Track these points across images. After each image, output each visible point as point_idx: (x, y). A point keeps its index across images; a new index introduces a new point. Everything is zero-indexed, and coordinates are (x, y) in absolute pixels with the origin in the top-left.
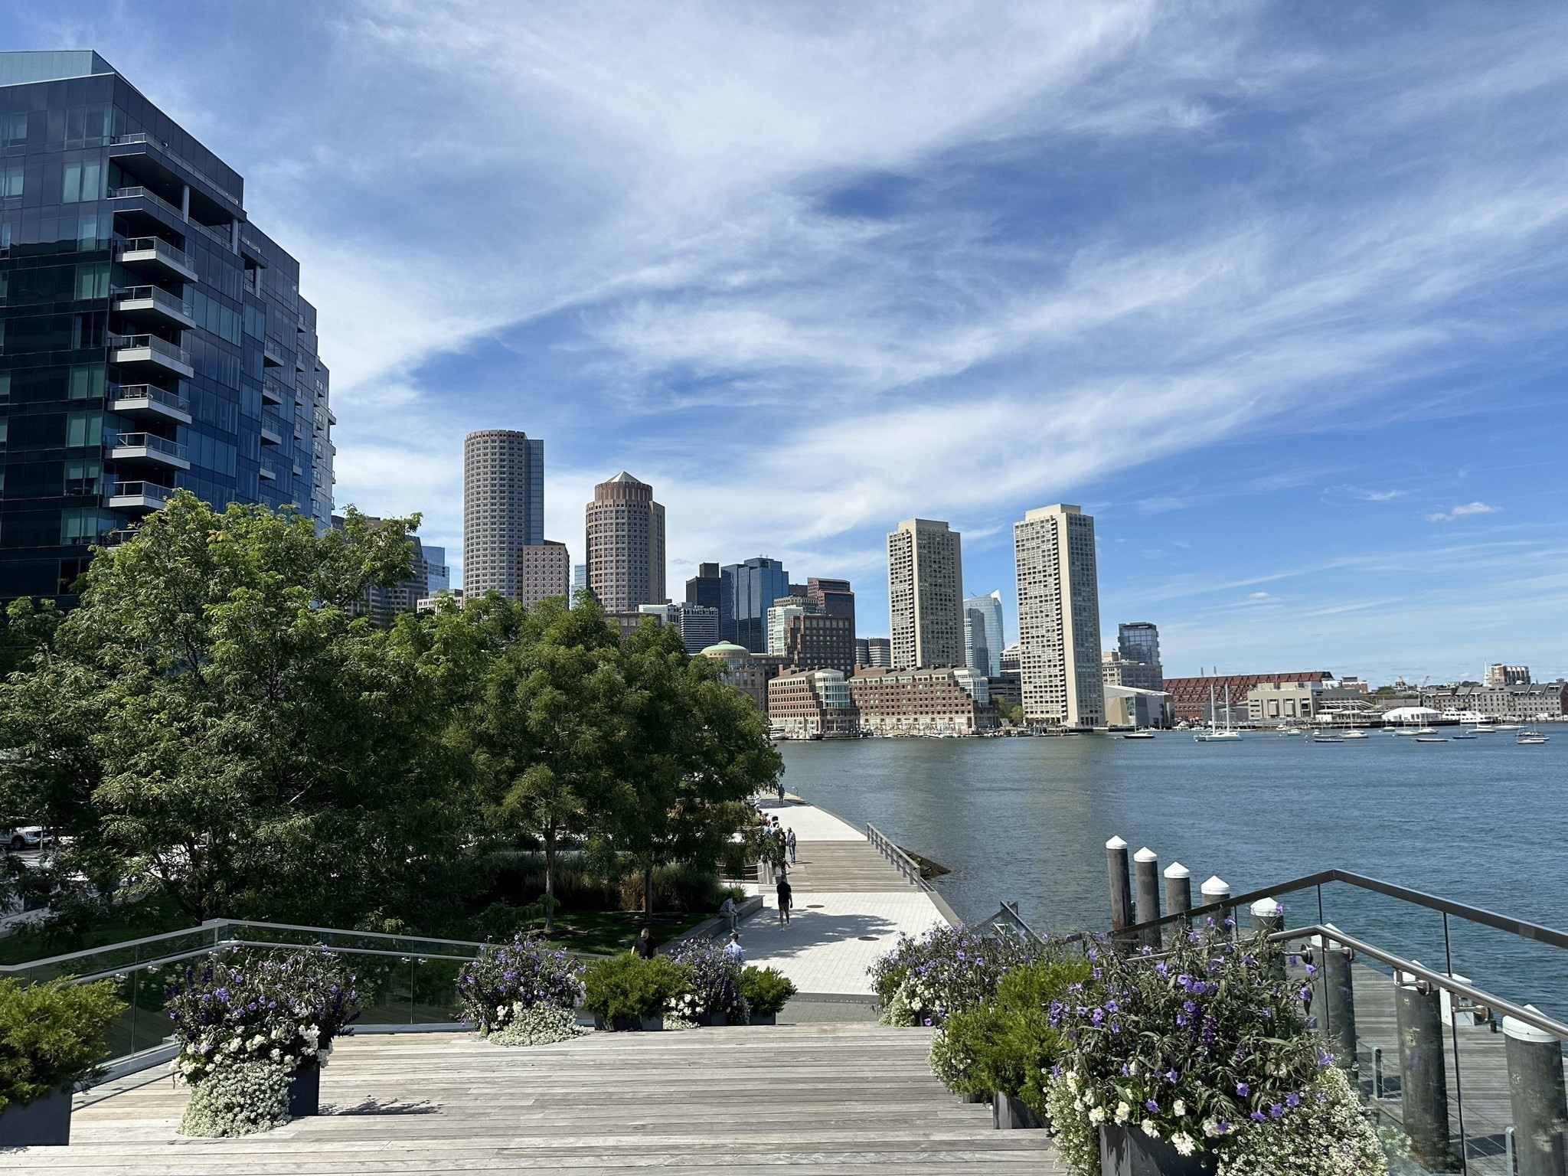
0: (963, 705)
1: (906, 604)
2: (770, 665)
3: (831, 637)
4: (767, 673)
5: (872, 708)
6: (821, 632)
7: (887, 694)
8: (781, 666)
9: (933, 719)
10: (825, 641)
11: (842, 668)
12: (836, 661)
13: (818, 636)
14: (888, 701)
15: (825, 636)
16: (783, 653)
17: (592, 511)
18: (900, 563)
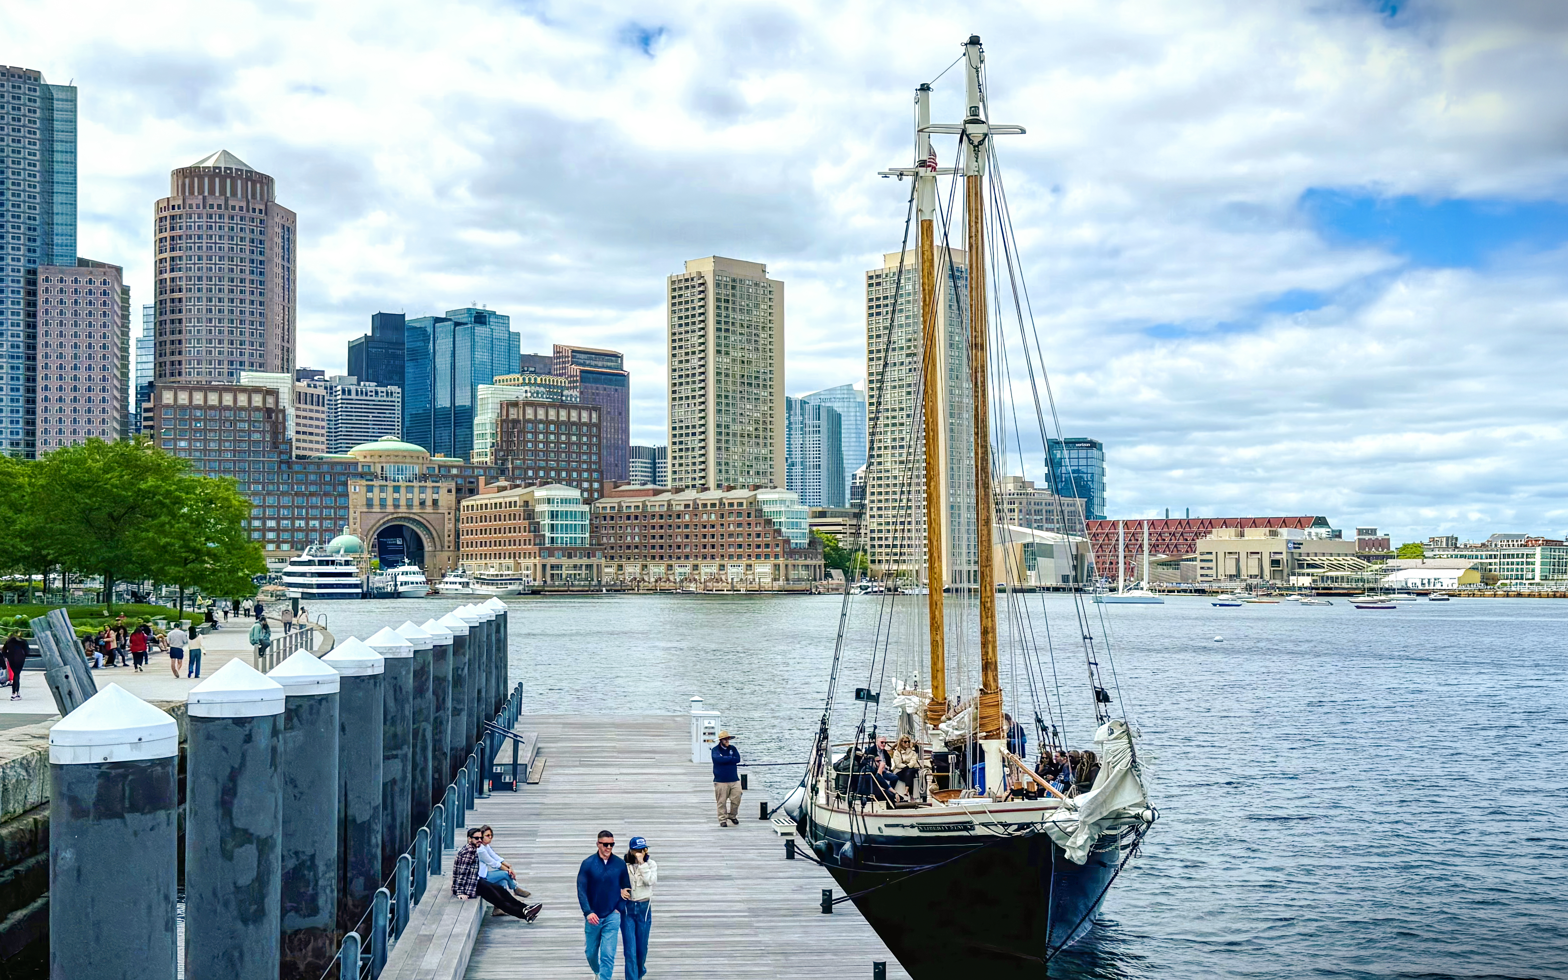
0: (767, 546)
1: (693, 390)
2: (464, 478)
3: (569, 435)
4: (458, 490)
5: (629, 547)
6: (552, 427)
7: (653, 527)
8: (482, 480)
9: (722, 567)
10: (558, 443)
11: (586, 485)
12: (575, 475)
13: (547, 433)
14: (654, 537)
15: (558, 435)
16: (488, 459)
17: (164, 214)
18: (687, 324)
